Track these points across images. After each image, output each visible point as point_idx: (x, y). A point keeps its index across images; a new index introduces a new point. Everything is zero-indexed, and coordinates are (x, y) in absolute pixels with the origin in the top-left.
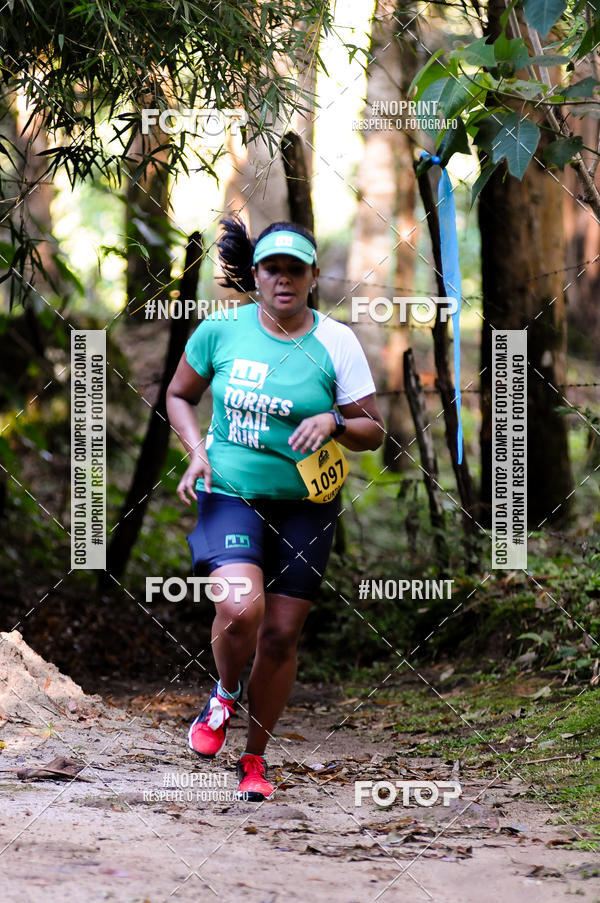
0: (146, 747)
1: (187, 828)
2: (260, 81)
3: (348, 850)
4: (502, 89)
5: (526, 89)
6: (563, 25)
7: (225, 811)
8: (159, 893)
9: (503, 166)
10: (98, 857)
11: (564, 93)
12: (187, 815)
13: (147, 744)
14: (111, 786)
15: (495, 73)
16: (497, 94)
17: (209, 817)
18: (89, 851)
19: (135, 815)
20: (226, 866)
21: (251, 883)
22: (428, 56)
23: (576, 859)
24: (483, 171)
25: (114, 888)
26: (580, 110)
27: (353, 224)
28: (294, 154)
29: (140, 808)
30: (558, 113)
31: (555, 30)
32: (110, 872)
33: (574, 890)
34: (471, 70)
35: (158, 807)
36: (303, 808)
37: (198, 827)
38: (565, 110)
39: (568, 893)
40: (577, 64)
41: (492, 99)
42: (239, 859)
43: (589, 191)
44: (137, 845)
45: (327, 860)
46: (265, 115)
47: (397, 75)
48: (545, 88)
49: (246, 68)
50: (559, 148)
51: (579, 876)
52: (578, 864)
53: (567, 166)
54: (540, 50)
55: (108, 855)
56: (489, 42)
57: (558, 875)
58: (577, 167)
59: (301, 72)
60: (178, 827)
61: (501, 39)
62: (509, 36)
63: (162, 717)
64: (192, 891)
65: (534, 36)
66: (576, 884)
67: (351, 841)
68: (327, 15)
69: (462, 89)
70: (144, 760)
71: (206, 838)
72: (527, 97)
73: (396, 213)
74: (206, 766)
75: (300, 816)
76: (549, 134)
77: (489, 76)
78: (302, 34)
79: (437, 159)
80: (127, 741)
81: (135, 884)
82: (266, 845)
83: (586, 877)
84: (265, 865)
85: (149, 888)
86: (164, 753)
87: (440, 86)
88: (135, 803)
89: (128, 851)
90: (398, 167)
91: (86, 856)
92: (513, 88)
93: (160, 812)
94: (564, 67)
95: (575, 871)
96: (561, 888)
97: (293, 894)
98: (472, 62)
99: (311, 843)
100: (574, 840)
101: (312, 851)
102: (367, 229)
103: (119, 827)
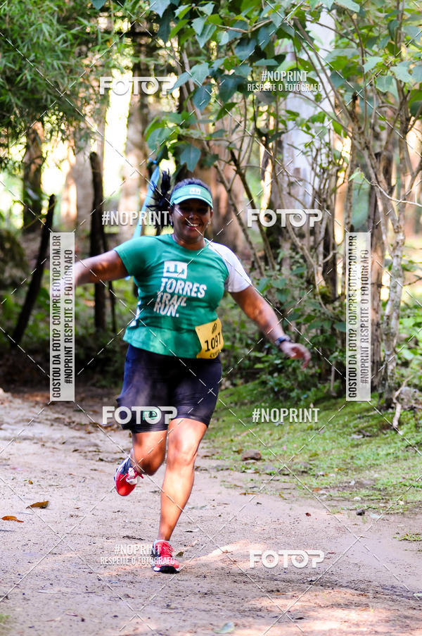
0: (30, 416)
1: (47, 450)
2: (81, 130)
3: (116, 460)
4: (184, 134)
5: (195, 133)
6: (210, 107)
7: (64, 443)
8: (35, 477)
9: (185, 166)
10: (9, 462)
11: (211, 135)
12: (47, 445)
13: (31, 414)
14: (15, 432)
15: (181, 127)
16: (183, 136)
17: (57, 445)
18: (5, 460)
19: (25, 444)
20: (64, 466)
21: (75, 474)
22: (153, 119)
23: (214, 463)
24: (177, 168)
25: (16, 475)
26: (217, 143)
27: (121, 190)
28: (95, 160)
29: (28, 442)
30: (208, 144)
31: (207, 109)
32: (14, 469)
33: (213, 476)
34: (171, 125)
35: (35, 441)
36: (98, 442)
37: (52, 450)
38: (211, 143)
39: (211, 477)
40: (216, 124)
41: (180, 138)
42: (70, 464)
43: (221, 178)
44: (26, 457)
45: (107, 464)
46: (82, 143)
47: (140, 127)
48: (202, 133)
49: (74, 124)
50: (208, 159)
51: (215, 470)
52: (215, 465)
53: (212, 168)
54: (200, 117)
55: (13, 461)
56: (179, 113)
57: (206, 470)
58: (216, 167)
59: (99, 125)
60: (44, 450)
61: (184, 112)
62: (187, 111)
63: (37, 403)
64: (49, 477)
65: (198, 111)
66: (214, 473)
67: (118, 456)
68: (108, 101)
69: (167, 133)
70: (28, 421)
71: (55, 454)
72: (195, 137)
73: (139, 186)
74: (56, 424)
75: (96, 445)
76: (204, 153)
77: (179, 128)
78: (98, 109)
79: (155, 162)
80: (22, 413)
81: (26, 473)
82: (82, 457)
83: (218, 471)
84: (81, 466)
85: (30, 475)
86: (38, 418)
87: (158, 131)
88: (25, 439)
89: (22, 460)
90: (140, 166)
91: (4, 462)
92: (189, 133)
93: (36, 443)
94: (211, 124)
95: (213, 468)
96: (207, 475)
97: (93, 478)
98: (172, 121)
99: (101, 456)
100: (213, 455)
101: (102, 460)
102: (127, 193)
103: (18, 450)
